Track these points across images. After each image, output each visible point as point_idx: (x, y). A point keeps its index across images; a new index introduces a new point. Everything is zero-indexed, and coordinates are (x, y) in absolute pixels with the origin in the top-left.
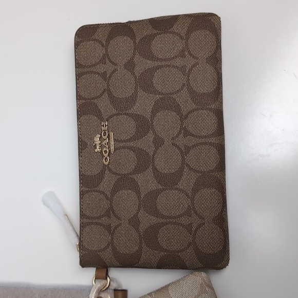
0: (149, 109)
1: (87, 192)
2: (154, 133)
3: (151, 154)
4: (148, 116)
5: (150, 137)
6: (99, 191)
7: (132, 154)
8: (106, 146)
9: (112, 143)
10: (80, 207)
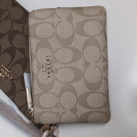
0: (8, 43)
1: (14, 97)
2: (18, 49)
3: (24, 57)
4: (10, 46)
5: (18, 52)
6: (18, 92)
7: (17, 65)
8: (5, 72)
9: (6, 69)
10: (17, 106)
